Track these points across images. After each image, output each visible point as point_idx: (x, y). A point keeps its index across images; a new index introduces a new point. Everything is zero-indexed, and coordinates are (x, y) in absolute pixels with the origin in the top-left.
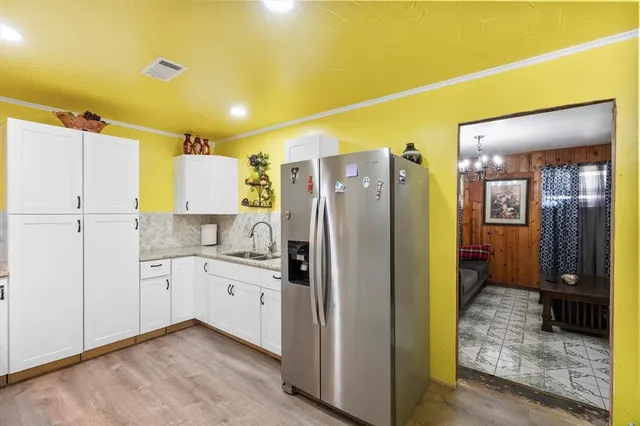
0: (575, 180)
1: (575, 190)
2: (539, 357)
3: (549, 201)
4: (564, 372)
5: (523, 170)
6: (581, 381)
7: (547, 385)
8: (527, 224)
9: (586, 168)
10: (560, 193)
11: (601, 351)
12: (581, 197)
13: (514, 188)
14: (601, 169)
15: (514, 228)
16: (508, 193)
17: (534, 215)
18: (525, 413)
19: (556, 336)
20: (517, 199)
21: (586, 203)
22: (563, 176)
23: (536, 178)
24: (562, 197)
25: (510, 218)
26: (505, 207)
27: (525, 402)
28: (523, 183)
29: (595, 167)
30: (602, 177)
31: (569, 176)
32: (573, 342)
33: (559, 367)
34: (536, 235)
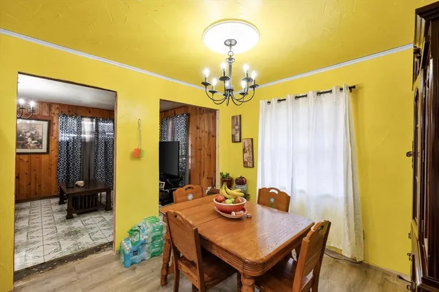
0: (80, 125)
1: (79, 132)
2: (70, 235)
3: (64, 137)
4: (87, 236)
5: (45, 114)
6: (96, 236)
7: (80, 247)
8: (48, 152)
9: (85, 119)
10: (71, 132)
11: (99, 217)
12: (82, 136)
13: (37, 126)
14: (92, 121)
15: (38, 156)
16: (33, 129)
17: (53, 146)
18: (73, 270)
19: (75, 219)
20: (41, 134)
21: (85, 139)
22: (72, 122)
23: (55, 121)
24: (72, 135)
25: (33, 148)
26: (29, 140)
27: (71, 264)
28: (45, 124)
29: (90, 119)
30: (93, 125)
31: (76, 122)
32: (85, 218)
33: (83, 235)
34: (54, 159)
